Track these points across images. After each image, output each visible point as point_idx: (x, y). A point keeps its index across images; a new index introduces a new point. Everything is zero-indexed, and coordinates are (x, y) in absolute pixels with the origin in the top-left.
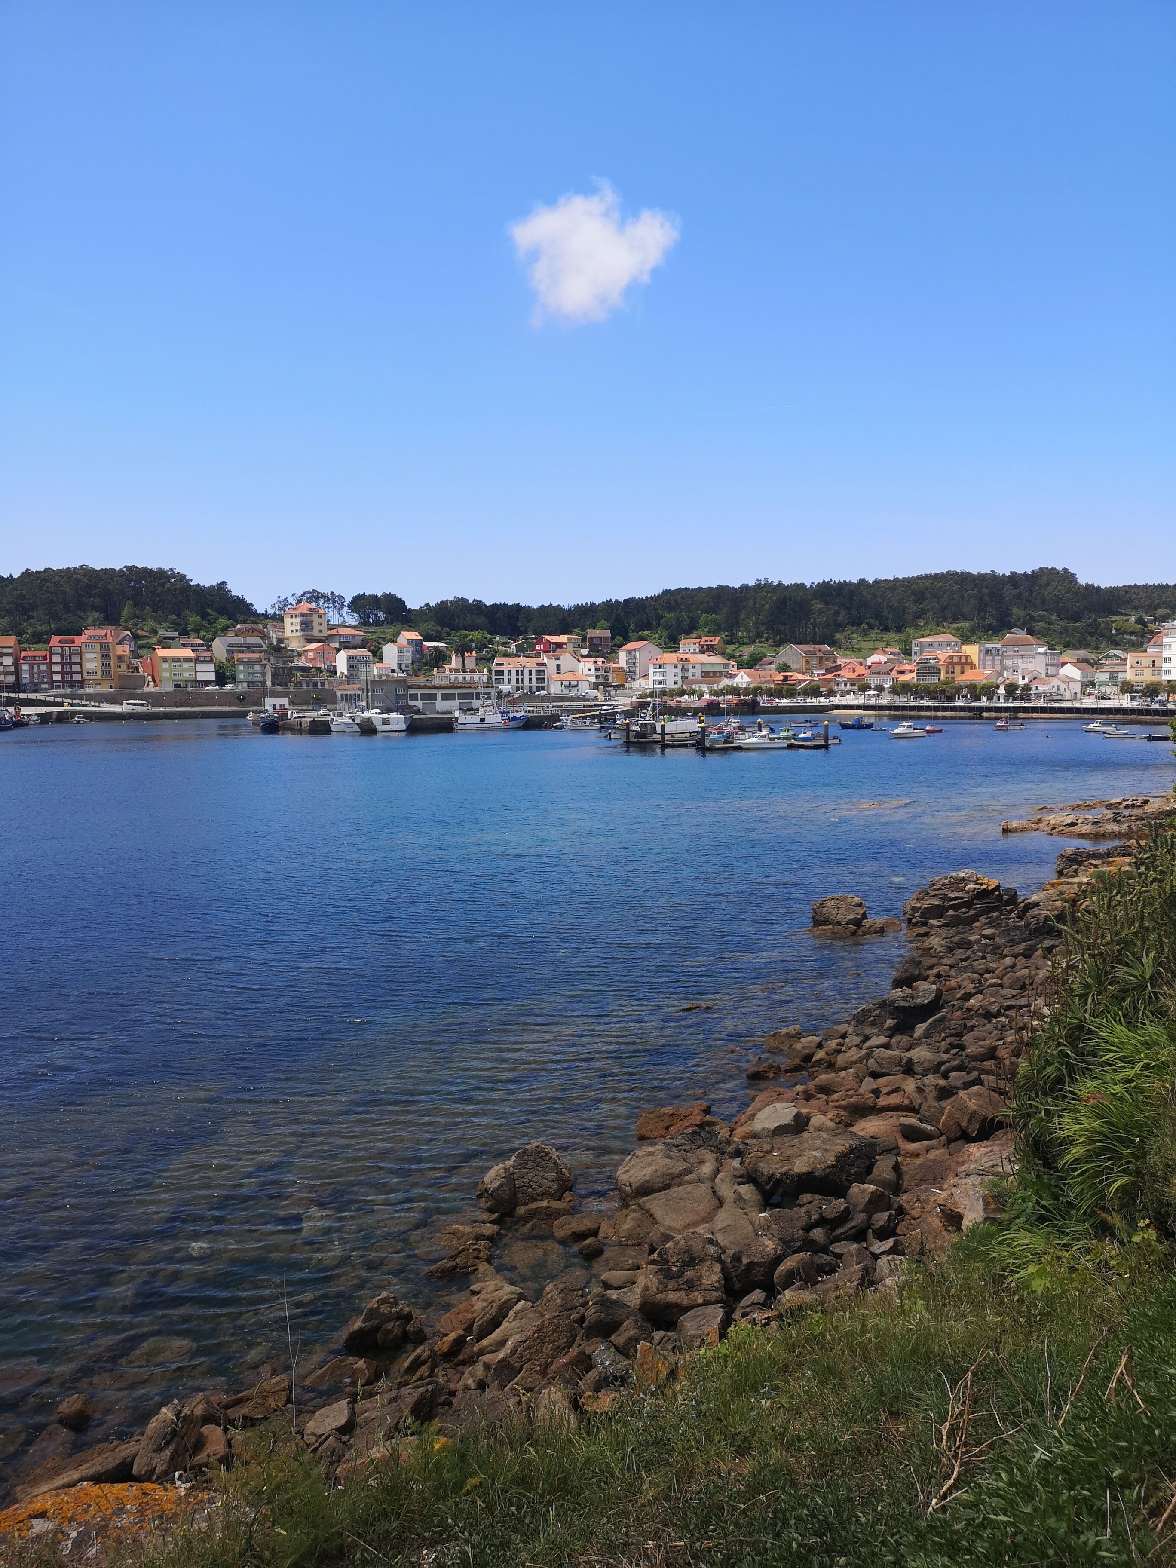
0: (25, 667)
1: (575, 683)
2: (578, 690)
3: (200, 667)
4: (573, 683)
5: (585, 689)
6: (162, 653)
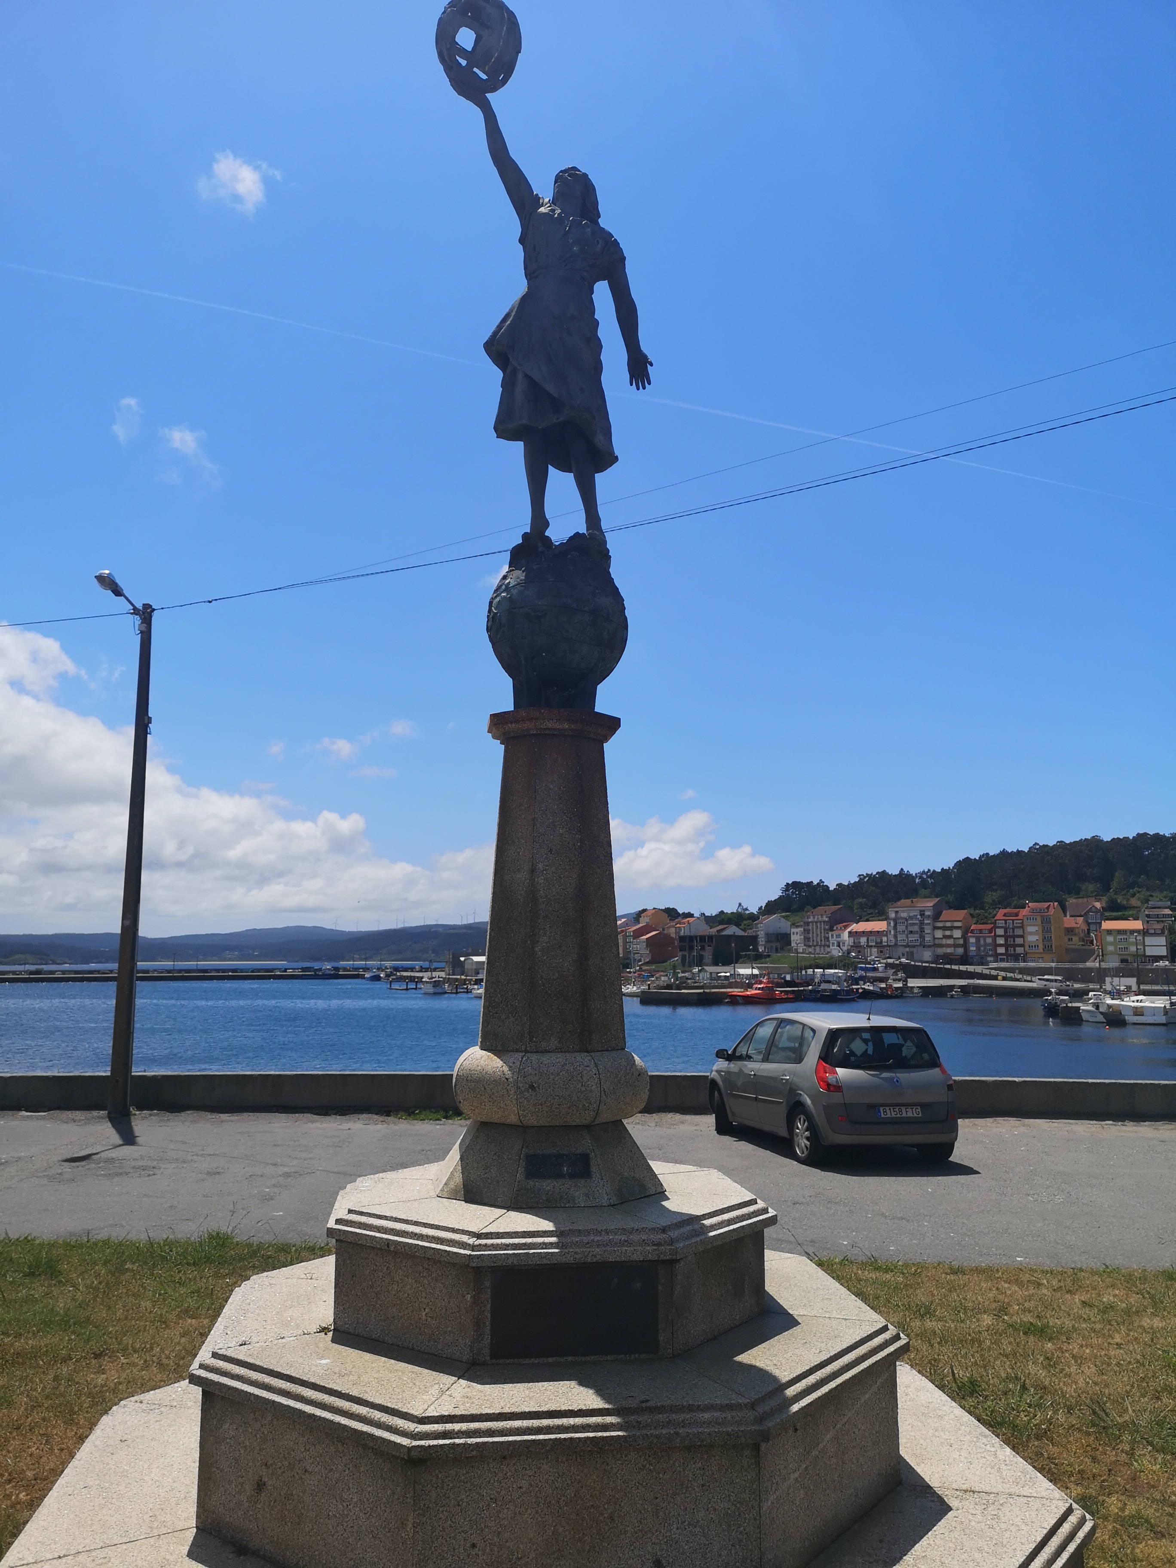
0: (972, 940)
3: (1149, 940)
6: (1107, 925)
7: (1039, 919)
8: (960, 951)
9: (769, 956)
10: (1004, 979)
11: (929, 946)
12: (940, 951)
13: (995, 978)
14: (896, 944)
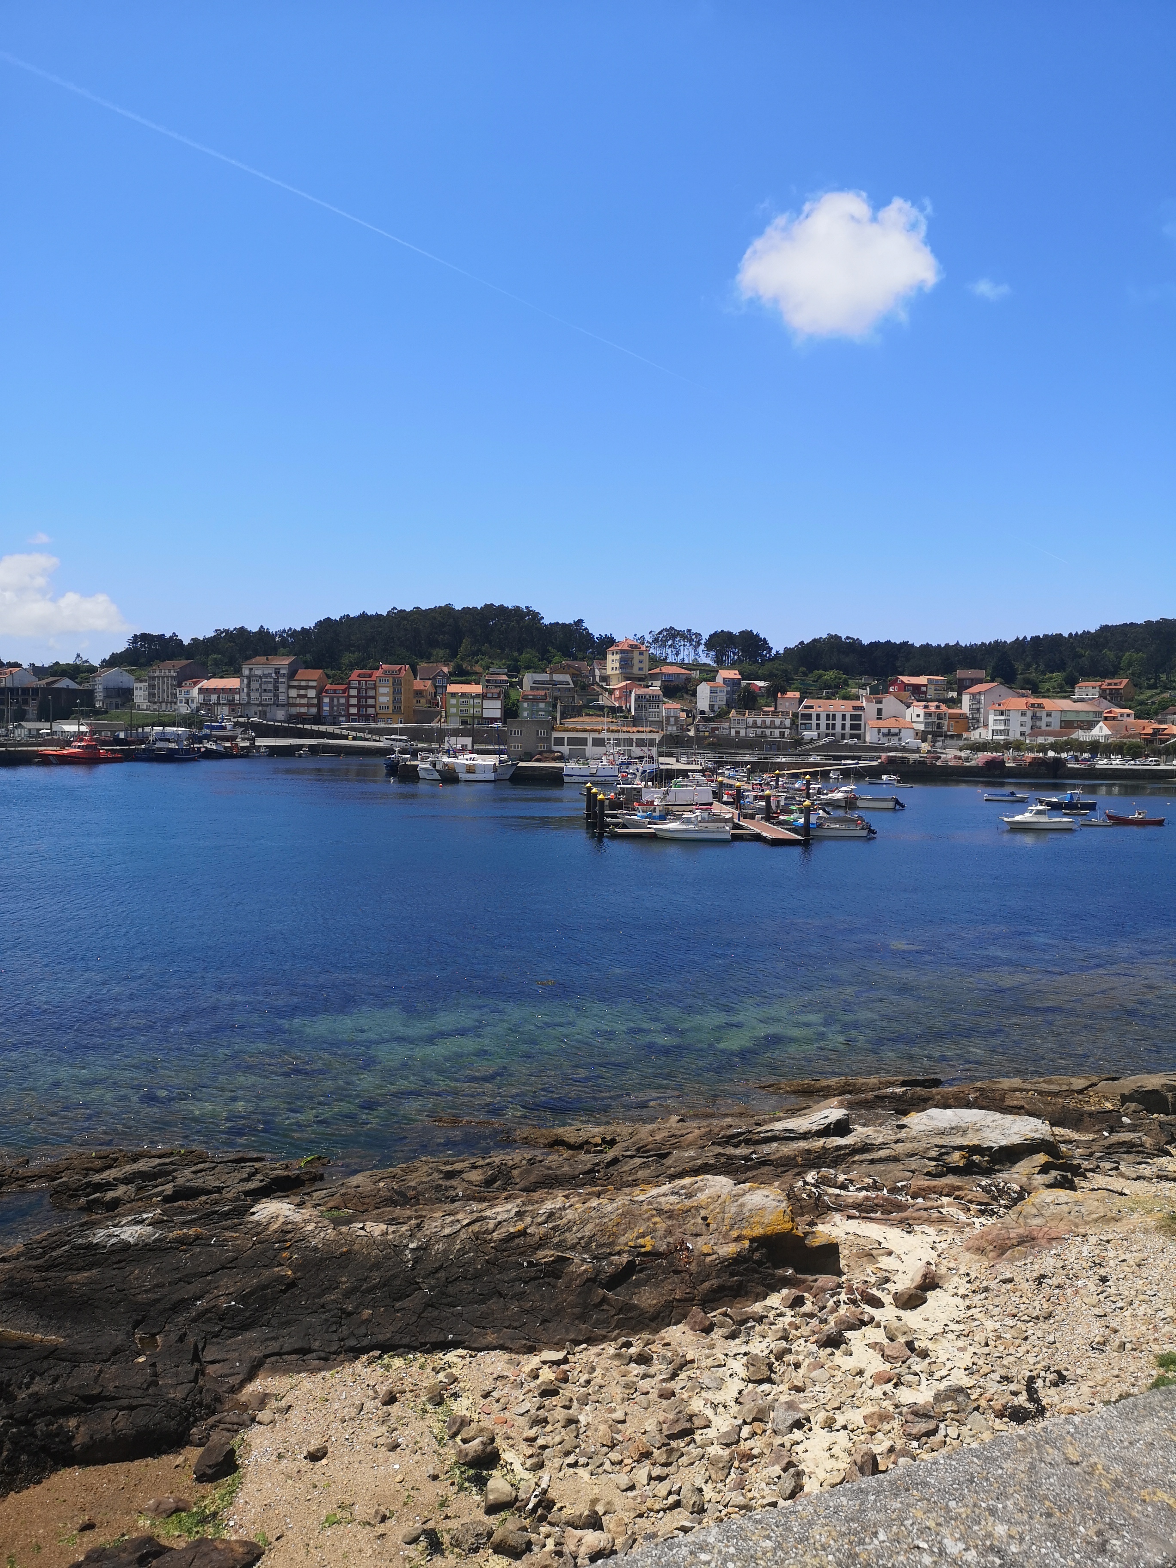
0: (326, 700)
1: (897, 731)
2: (900, 739)
3: (487, 704)
4: (893, 731)
5: (909, 739)
6: (452, 688)
7: (391, 680)
8: (314, 710)
9: (106, 712)
10: (354, 738)
11: (283, 705)
12: (294, 710)
13: (346, 737)
14: (249, 703)
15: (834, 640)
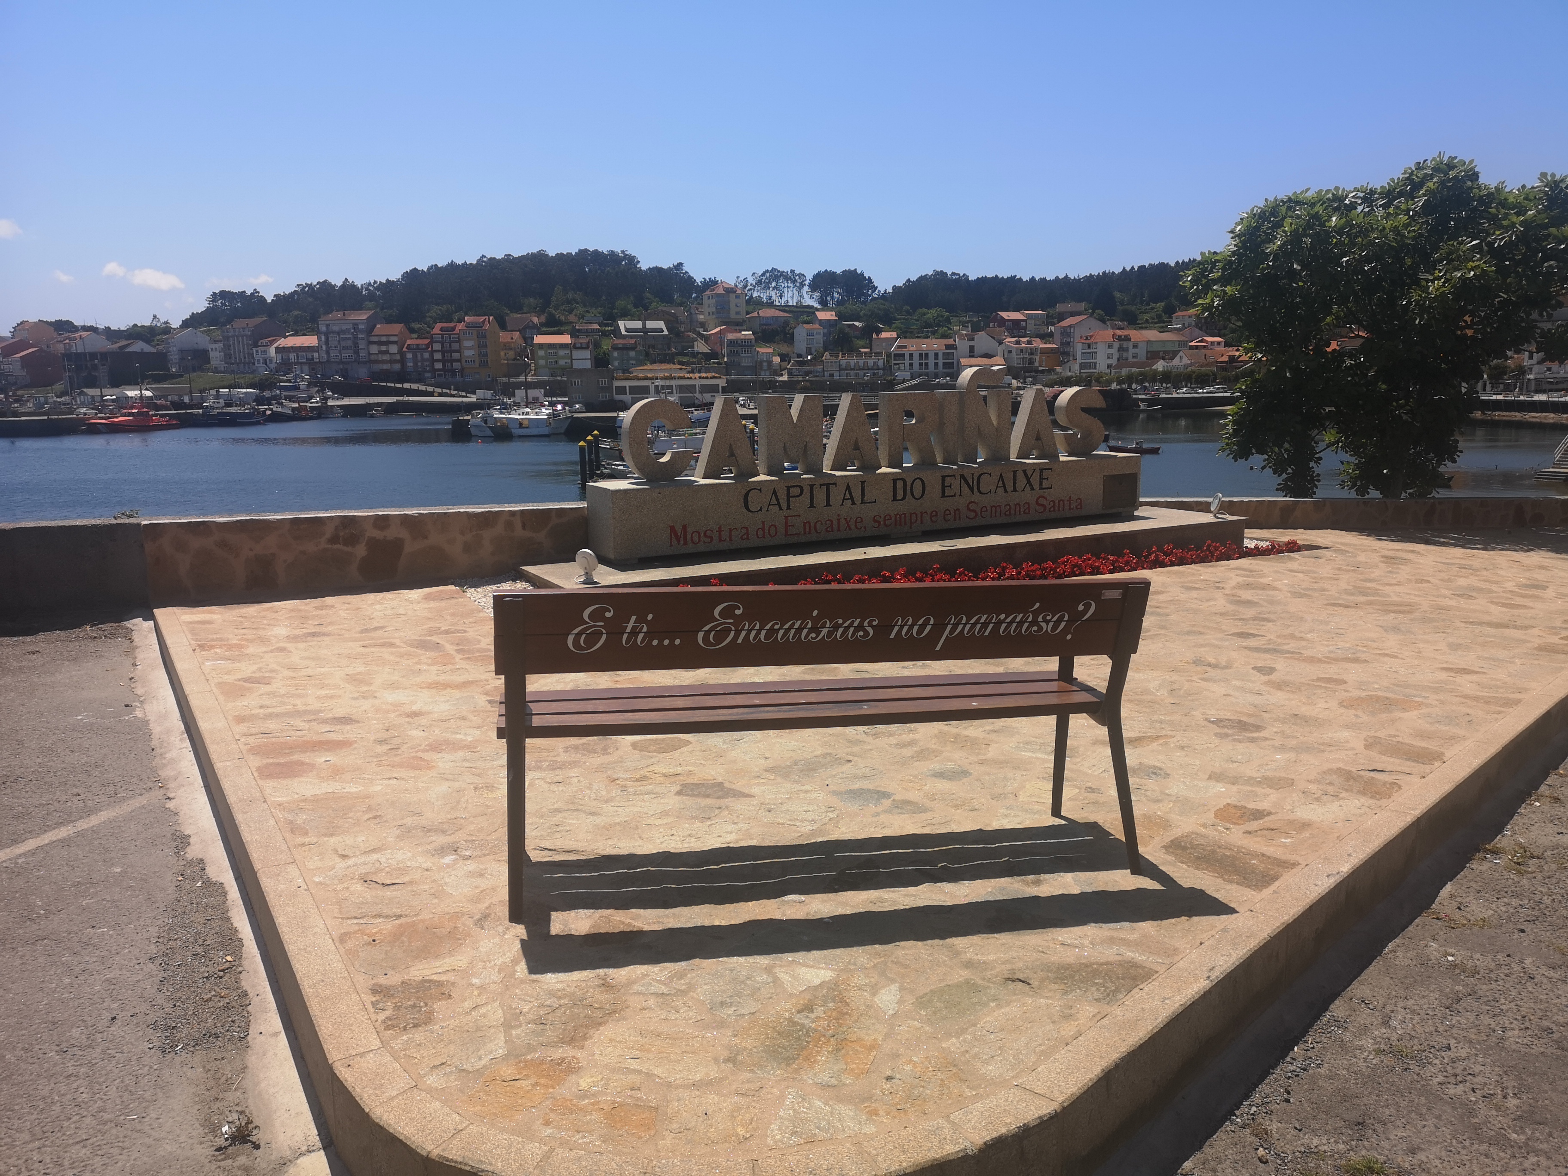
0: (409, 356)
3: (577, 354)
6: (539, 339)
7: (475, 333)
8: (397, 367)
10: (440, 395)
11: (365, 363)
12: (377, 367)
13: (431, 394)
14: (328, 361)
15: (940, 277)
